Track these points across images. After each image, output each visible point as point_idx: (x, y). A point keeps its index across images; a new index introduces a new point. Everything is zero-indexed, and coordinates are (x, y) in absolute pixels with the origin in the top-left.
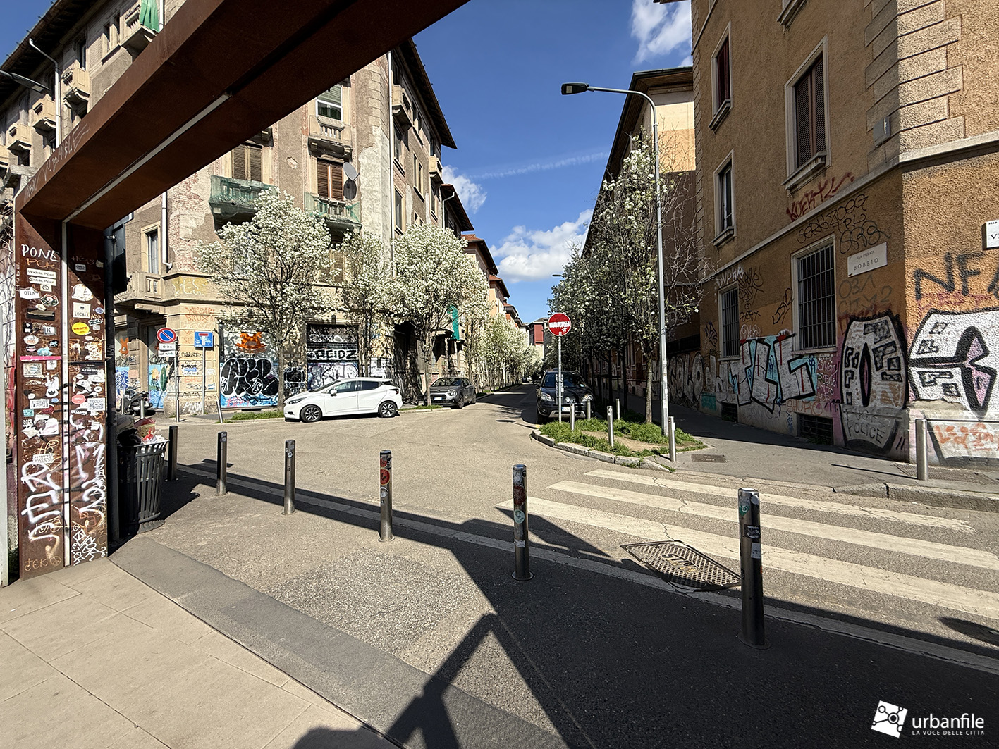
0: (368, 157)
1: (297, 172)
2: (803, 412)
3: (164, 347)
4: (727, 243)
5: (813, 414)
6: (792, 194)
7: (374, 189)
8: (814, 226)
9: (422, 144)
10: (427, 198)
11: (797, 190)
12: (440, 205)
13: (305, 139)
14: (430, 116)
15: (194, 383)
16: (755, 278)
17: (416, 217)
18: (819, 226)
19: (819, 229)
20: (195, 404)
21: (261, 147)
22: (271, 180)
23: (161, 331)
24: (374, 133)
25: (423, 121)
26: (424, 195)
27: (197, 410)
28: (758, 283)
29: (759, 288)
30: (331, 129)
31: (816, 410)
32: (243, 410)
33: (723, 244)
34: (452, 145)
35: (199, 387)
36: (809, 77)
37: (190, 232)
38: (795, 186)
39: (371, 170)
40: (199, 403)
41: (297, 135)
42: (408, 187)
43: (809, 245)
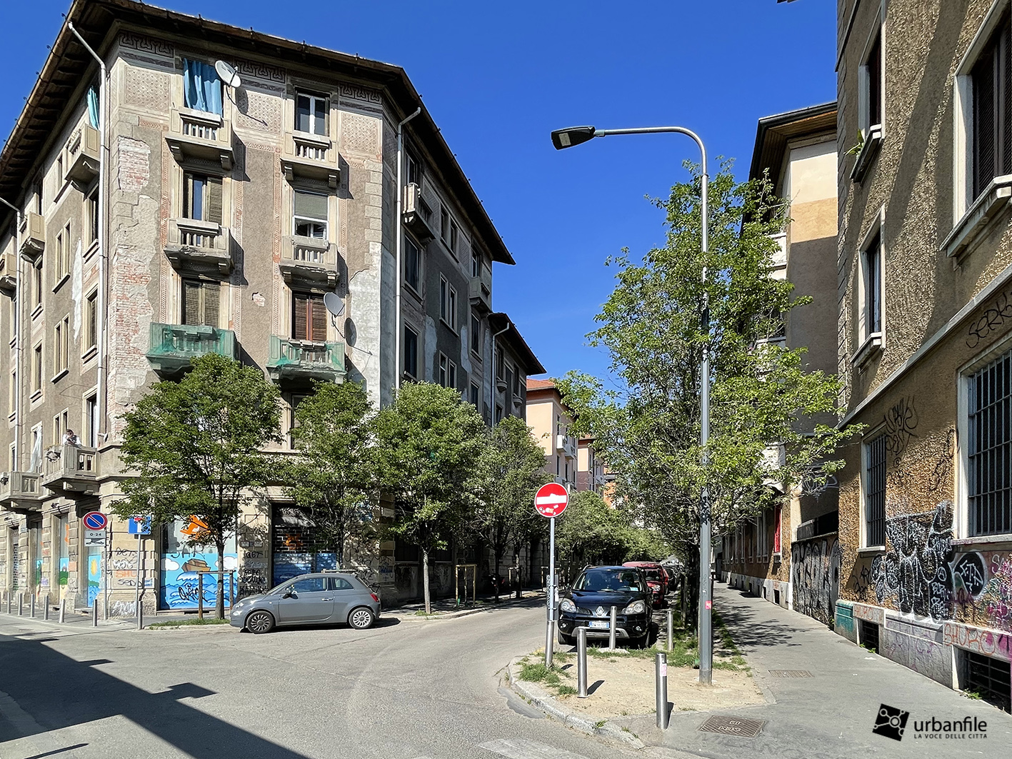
0: (363, 284)
1: (266, 310)
2: (966, 646)
3: (92, 534)
4: (873, 361)
5: (981, 651)
6: (960, 264)
7: (369, 325)
8: (992, 316)
9: (458, 262)
10: (465, 335)
11: (968, 255)
12: (488, 343)
13: (276, 266)
14: (472, 224)
15: (127, 578)
16: (908, 415)
17: (443, 359)
18: (999, 313)
19: (999, 319)
20: (127, 604)
21: (219, 283)
22: (231, 324)
23: (89, 515)
24: (371, 251)
25: (459, 231)
26: (459, 330)
27: (129, 612)
28: (911, 423)
29: (911, 431)
30: (309, 251)
31: (985, 644)
32: (186, 613)
33: (867, 364)
34: (508, 260)
35: (133, 584)
36: (996, 49)
37: (128, 394)
38: (963, 248)
39: (366, 300)
40: (132, 602)
41: (267, 264)
42: (430, 320)
43: (984, 350)
